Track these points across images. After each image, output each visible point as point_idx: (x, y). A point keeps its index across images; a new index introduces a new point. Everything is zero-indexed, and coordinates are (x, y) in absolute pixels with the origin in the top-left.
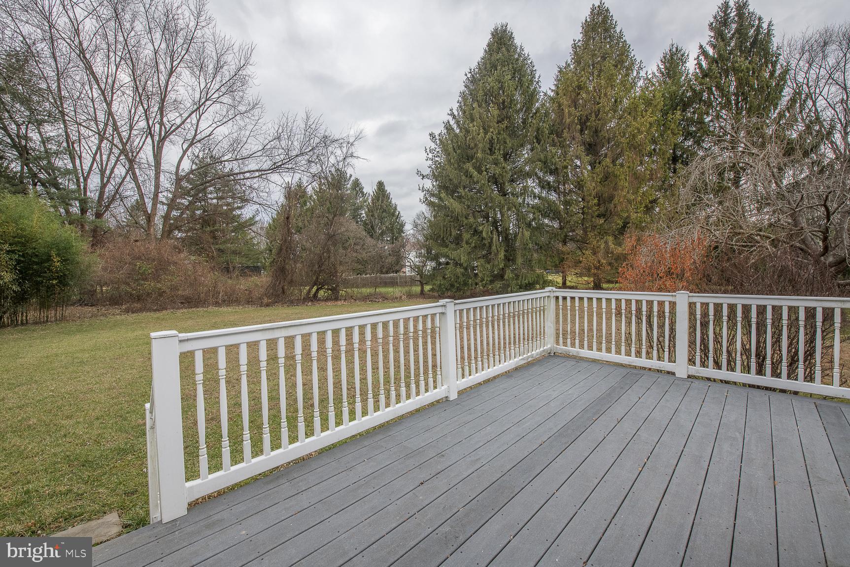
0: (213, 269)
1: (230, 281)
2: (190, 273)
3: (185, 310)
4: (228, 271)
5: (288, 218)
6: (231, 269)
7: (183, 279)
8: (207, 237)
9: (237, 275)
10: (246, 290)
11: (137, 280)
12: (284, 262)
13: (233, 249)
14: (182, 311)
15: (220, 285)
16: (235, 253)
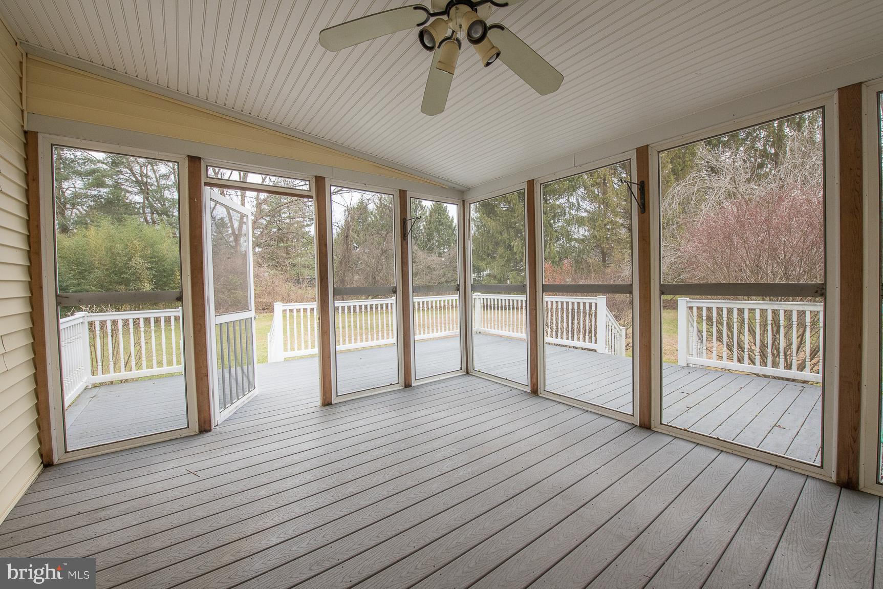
0: (286, 280)
1: (300, 291)
2: (269, 284)
3: (266, 314)
4: (298, 282)
5: (347, 237)
6: (301, 280)
7: (264, 289)
8: (281, 253)
9: (306, 286)
10: (313, 298)
11: (230, 290)
12: (344, 275)
13: (303, 263)
14: (263, 314)
15: (292, 293)
16: (305, 266)
